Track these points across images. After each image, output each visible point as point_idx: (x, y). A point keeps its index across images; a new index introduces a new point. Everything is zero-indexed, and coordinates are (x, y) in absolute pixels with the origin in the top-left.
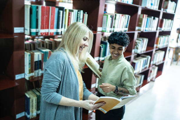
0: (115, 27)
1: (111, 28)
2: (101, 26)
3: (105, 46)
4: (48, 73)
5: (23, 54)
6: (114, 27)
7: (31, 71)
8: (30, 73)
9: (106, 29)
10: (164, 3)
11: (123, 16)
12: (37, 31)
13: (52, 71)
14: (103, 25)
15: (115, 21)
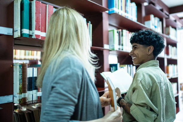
0: (124, 44)
1: (119, 46)
2: (108, 43)
3: (115, 68)
4: (57, 91)
5: (12, 66)
6: (122, 45)
7: (23, 90)
8: (21, 93)
9: (113, 46)
10: (165, 30)
11: (130, 33)
12: (31, 34)
13: (65, 88)
14: (110, 43)
15: (122, 39)
